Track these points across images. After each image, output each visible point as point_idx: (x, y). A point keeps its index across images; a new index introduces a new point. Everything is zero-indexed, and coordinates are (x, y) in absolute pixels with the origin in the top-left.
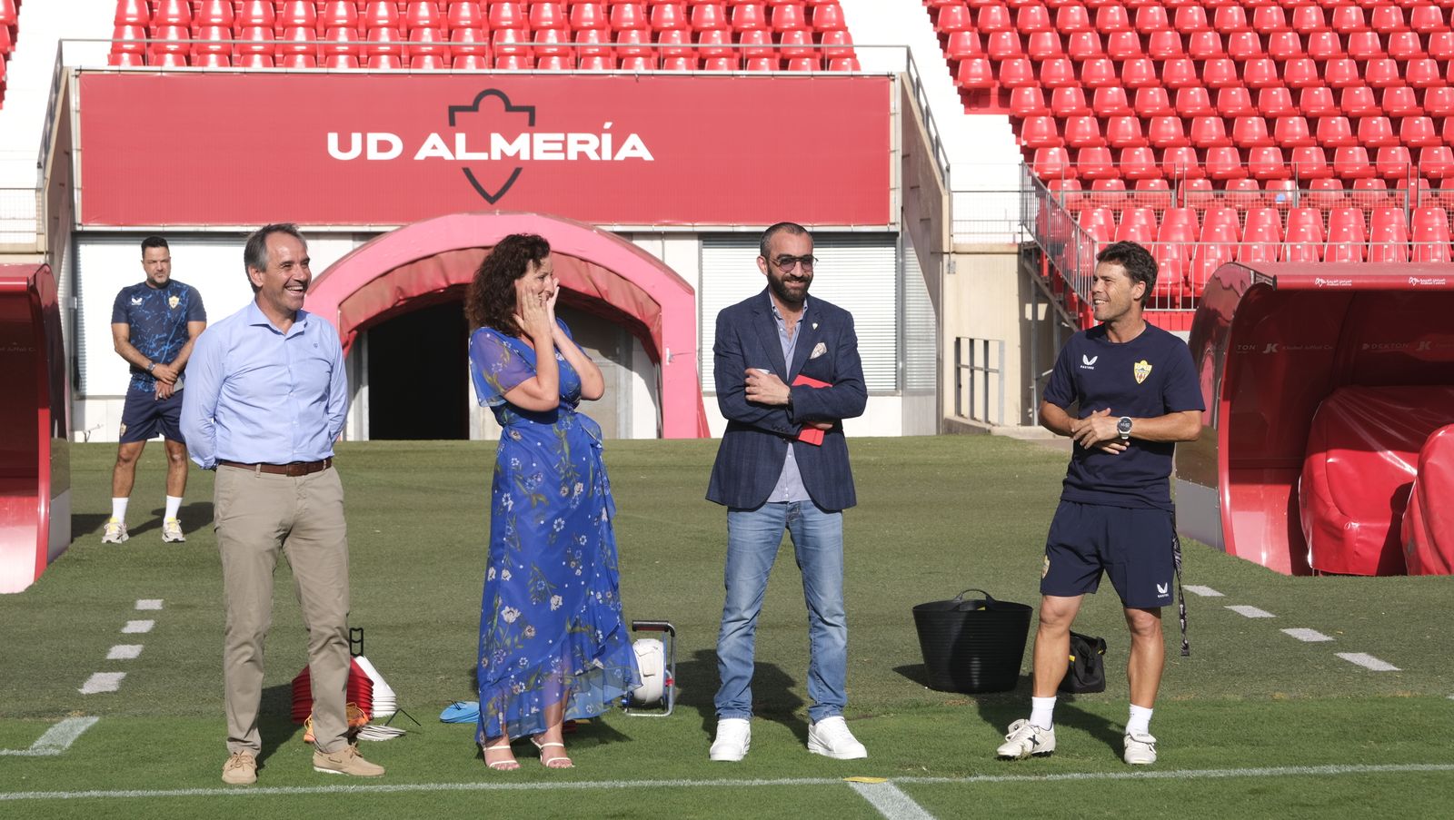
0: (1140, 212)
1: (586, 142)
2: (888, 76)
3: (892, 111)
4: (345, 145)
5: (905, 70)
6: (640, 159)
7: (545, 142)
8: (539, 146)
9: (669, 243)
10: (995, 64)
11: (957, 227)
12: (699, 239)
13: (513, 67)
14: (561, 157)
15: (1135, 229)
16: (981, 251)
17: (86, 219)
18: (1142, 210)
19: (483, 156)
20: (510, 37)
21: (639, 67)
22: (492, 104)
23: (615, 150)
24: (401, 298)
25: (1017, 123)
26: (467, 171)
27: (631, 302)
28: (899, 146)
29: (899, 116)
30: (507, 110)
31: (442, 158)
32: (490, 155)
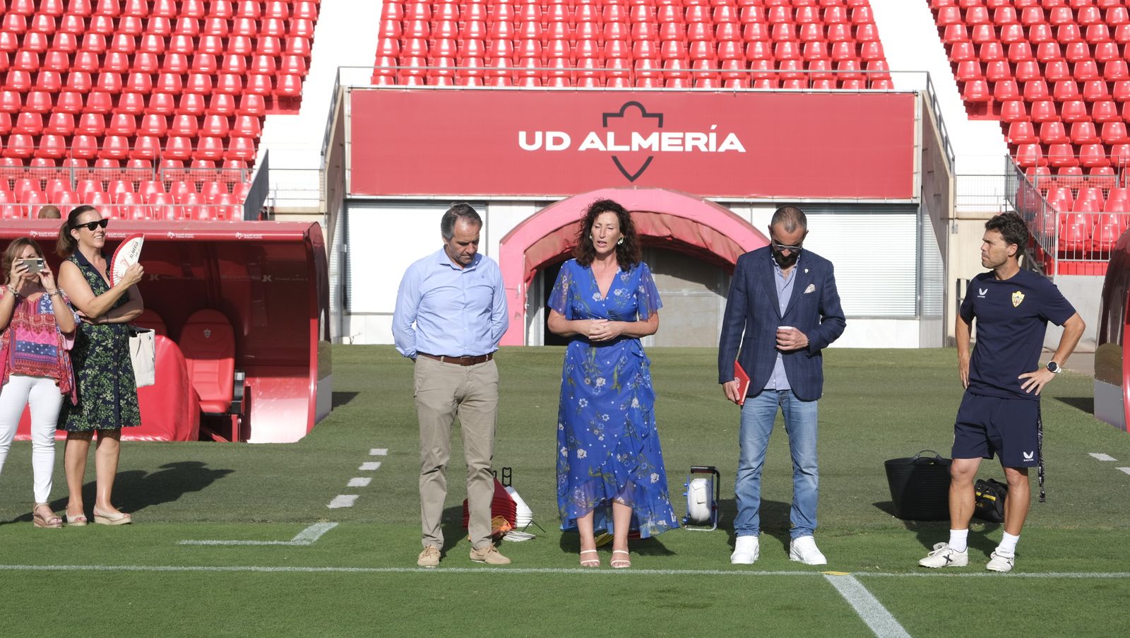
0: (1091, 191)
1: (699, 139)
2: (913, 93)
3: (916, 117)
4: (531, 140)
5: (925, 88)
6: (736, 151)
7: (669, 138)
8: (666, 142)
9: (756, 210)
10: (991, 85)
11: (959, 200)
13: (648, 85)
14: (680, 149)
15: (1088, 203)
16: (977, 217)
17: (354, 190)
18: (1093, 189)
19: (626, 148)
20: (647, 65)
21: (737, 86)
22: (633, 112)
23: (719, 144)
24: (567, 247)
25: (1005, 127)
26: (615, 159)
27: (728, 251)
28: (921, 143)
29: (920, 122)
30: (643, 116)
31: (597, 150)
32: (631, 148)
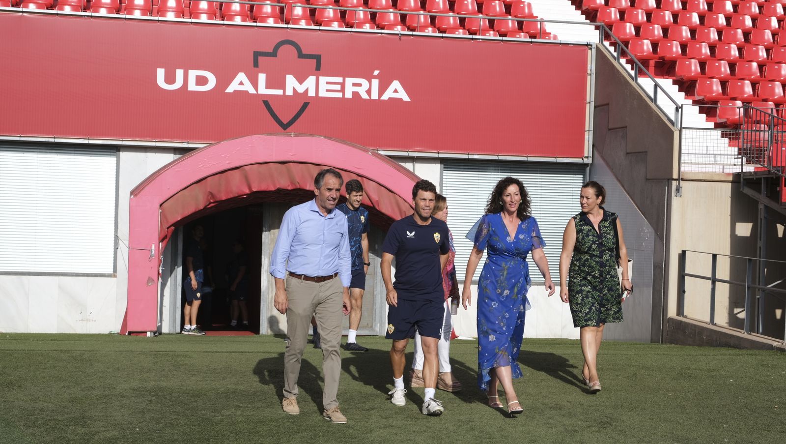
1: (360, 85)
2: (587, 45)
3: (589, 72)
4: (170, 79)
5: (598, 41)
6: (400, 100)
7: (328, 83)
8: (322, 87)
9: (418, 166)
11: (684, 159)
12: (441, 164)
14: (339, 95)
16: (704, 178)
19: (279, 92)
22: (287, 51)
23: (382, 91)
24: (212, 201)
25: (681, 85)
26: (266, 103)
28: (593, 99)
29: (594, 76)
30: (299, 57)
31: (247, 92)
32: (284, 92)
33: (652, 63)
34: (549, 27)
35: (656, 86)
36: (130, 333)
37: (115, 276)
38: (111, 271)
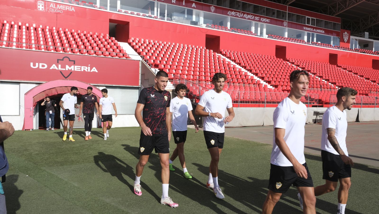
1: (85, 68)
2: (139, 60)
3: (140, 66)
4: (34, 65)
5: (142, 60)
6: (95, 72)
7: (77, 67)
8: (76, 68)
9: (100, 87)
14: (80, 70)
19: (64, 69)
22: (66, 59)
23: (91, 70)
26: (61, 72)
28: (141, 73)
29: (141, 68)
30: (69, 61)
31: (56, 69)
32: (66, 69)
33: (153, 65)
34: (130, 56)
35: (155, 70)
36: (25, 130)
37: (20, 116)
38: (18, 114)
